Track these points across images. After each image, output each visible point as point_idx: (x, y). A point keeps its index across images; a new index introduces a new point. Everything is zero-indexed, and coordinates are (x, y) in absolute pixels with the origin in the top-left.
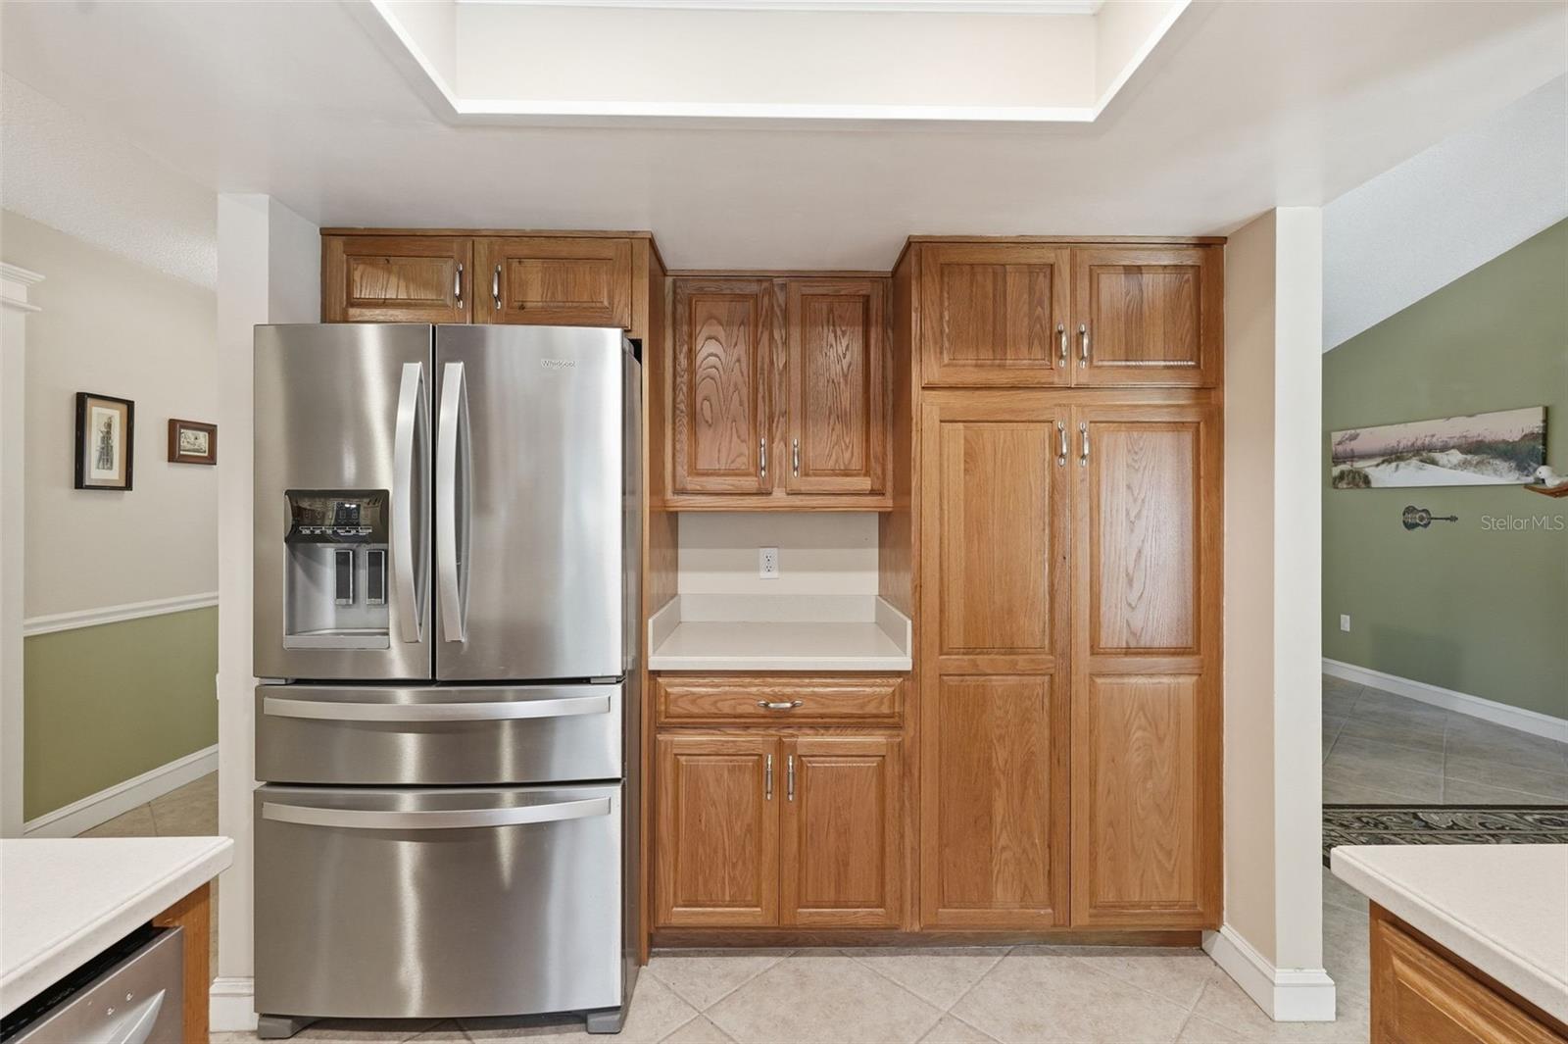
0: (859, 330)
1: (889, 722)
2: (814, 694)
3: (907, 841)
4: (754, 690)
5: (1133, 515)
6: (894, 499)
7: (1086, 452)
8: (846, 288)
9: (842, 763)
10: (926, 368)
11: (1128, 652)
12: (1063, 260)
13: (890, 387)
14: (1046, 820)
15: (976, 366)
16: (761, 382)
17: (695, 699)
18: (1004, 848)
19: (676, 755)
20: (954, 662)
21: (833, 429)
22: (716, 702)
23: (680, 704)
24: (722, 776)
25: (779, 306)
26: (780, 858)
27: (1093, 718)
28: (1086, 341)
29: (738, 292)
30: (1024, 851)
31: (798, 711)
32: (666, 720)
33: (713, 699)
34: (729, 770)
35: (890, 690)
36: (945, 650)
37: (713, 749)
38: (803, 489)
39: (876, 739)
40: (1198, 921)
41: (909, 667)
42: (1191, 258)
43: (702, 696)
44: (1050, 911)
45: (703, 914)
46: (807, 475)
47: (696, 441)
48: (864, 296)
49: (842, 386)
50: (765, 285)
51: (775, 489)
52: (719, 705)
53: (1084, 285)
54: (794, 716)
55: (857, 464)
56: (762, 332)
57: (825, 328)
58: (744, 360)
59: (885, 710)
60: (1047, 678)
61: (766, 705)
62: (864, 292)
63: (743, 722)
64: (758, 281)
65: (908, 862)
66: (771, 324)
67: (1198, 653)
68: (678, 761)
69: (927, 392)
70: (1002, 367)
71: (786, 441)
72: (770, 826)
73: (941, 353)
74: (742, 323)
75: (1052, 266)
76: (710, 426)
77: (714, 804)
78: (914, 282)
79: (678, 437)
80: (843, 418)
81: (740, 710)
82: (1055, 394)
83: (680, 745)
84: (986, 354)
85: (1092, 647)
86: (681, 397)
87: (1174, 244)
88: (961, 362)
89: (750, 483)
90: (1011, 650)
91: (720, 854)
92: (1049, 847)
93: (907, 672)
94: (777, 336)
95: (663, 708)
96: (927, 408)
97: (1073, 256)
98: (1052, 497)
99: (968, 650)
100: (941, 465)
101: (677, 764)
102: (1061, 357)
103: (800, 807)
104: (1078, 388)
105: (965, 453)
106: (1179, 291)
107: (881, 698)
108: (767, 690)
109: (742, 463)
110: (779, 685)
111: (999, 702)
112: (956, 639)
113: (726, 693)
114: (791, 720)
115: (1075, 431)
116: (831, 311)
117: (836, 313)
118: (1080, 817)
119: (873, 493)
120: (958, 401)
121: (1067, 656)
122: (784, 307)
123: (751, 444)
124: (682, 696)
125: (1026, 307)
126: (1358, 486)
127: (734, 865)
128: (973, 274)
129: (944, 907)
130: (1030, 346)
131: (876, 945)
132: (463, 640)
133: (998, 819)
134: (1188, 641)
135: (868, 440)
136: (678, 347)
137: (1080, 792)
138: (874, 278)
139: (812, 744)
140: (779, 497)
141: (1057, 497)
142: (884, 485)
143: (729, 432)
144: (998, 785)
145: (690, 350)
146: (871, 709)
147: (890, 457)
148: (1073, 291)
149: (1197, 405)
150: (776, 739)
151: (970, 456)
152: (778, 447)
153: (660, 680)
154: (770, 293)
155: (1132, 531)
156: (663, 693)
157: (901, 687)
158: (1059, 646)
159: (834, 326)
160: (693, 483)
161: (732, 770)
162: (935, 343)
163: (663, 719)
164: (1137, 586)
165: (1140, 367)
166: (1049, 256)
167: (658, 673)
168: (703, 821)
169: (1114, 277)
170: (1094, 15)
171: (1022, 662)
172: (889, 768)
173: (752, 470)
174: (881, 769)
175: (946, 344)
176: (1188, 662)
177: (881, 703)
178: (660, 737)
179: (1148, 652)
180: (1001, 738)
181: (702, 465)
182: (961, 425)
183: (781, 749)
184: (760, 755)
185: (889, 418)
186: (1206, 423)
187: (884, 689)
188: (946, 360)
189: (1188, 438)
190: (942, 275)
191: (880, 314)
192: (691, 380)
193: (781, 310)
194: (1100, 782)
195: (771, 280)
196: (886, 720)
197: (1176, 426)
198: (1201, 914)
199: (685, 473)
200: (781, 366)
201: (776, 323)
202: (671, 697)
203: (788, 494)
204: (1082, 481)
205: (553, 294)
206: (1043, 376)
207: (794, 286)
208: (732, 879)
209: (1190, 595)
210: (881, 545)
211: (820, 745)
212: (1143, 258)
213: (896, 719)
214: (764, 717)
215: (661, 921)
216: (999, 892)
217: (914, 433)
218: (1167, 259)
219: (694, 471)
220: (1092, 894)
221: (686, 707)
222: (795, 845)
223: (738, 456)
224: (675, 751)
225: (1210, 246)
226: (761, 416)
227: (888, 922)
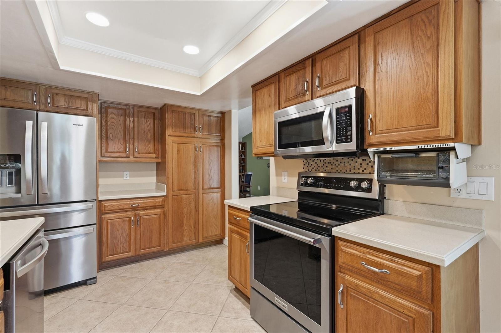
0: (152, 120)
1: (161, 207)
2: (144, 202)
3: (165, 232)
4: (129, 202)
5: (210, 162)
6: (161, 159)
7: (201, 150)
8: (149, 110)
9: (150, 217)
10: (169, 132)
11: (209, 189)
12: (197, 112)
13: (160, 134)
14: (194, 223)
15: (180, 132)
16: (127, 130)
17: (112, 206)
18: (186, 230)
19: (107, 220)
20: (176, 193)
21: (146, 143)
22: (118, 206)
23: (108, 207)
24: (120, 223)
25: (131, 112)
26: (135, 239)
27: (203, 201)
28: (201, 128)
29: (120, 107)
30: (190, 229)
31: (139, 206)
32: (105, 212)
33: (118, 205)
34: (122, 222)
35: (162, 200)
36: (174, 190)
37: (118, 217)
38: (138, 156)
39: (158, 211)
40: (221, 237)
41: (166, 195)
42: (220, 115)
43: (115, 205)
44: (195, 240)
45: (115, 257)
46: (139, 153)
47: (108, 144)
48: (153, 113)
49: (148, 132)
50: (128, 107)
51: (131, 157)
52: (119, 207)
53: (201, 118)
54: (139, 207)
55: (152, 151)
56: (127, 119)
57: (144, 119)
58: (122, 124)
59: (160, 204)
60: (194, 195)
61: (132, 206)
62: (154, 112)
63: (126, 210)
64: (126, 105)
65: (166, 236)
66: (129, 117)
67: (221, 188)
68: (108, 221)
69: (169, 137)
70: (185, 133)
71: (133, 145)
72: (133, 233)
73: (172, 128)
74: (121, 115)
75: (195, 113)
76: (112, 140)
77: (118, 230)
78: (166, 113)
79: (102, 143)
80: (148, 140)
81: (125, 207)
82: (196, 139)
83: (108, 217)
84: (182, 130)
85: (202, 188)
86: (103, 132)
87: (217, 112)
88: (176, 131)
89: (124, 155)
90: (187, 190)
91: (120, 242)
92: (195, 228)
93: (165, 196)
94: (131, 119)
95: (103, 209)
96: (169, 140)
97: (199, 112)
98: (195, 159)
99: (179, 190)
100: (172, 152)
101: (107, 223)
102: (197, 132)
103: (140, 228)
104: (199, 138)
105: (178, 150)
106: (218, 121)
107: (159, 202)
108: (132, 202)
109: (121, 150)
110: (135, 201)
111: (185, 200)
112: (176, 188)
113: (121, 204)
114: (138, 208)
115: (199, 147)
116: (145, 115)
117: (147, 116)
118: (200, 221)
119: (156, 158)
120: (176, 139)
121: (198, 190)
122: (133, 113)
123: (124, 145)
124: (109, 206)
125: (190, 121)
126: (261, 159)
127: (123, 244)
128: (179, 113)
129: (174, 244)
130: (191, 129)
131: (158, 257)
132: (48, 193)
133: (185, 224)
134: (219, 186)
135: (155, 146)
136: (102, 120)
137: (200, 216)
138: (156, 109)
139: (143, 213)
140: (132, 158)
141: (196, 159)
142: (159, 156)
143: (117, 143)
144: (185, 217)
145: (106, 121)
146: (157, 204)
147: (160, 150)
148: (199, 119)
149: (221, 142)
150: (134, 213)
151: (179, 151)
152: (131, 146)
153: (102, 202)
154: (129, 109)
155: (210, 166)
156: (103, 205)
157: (164, 199)
158: (196, 188)
159: (146, 118)
160: (107, 154)
161: (123, 222)
162: (171, 127)
163: (103, 212)
164: (211, 176)
165: (211, 135)
166: (194, 112)
167: (102, 201)
168: (115, 235)
169: (206, 117)
170: (200, 77)
171: (189, 192)
172: (161, 216)
173: (124, 152)
174: (160, 217)
175: (174, 127)
176: (220, 190)
177: (159, 203)
178: (103, 216)
179: (213, 188)
180: (185, 207)
181: (109, 150)
182: (176, 144)
183: (135, 215)
184: (130, 217)
185: (160, 141)
186: (223, 146)
187: (160, 200)
188: (173, 130)
189: (219, 148)
190: (172, 112)
191: (157, 117)
192: (106, 128)
193: (132, 113)
194: (204, 214)
195: (129, 106)
196: (161, 206)
197: (217, 146)
198: (222, 236)
199: (105, 152)
200: (132, 127)
201: (130, 116)
202: (106, 206)
203: (134, 158)
204: (201, 156)
205: (68, 104)
206: (193, 135)
207: (136, 109)
208: (123, 247)
209: (220, 178)
210: (157, 170)
211: (145, 213)
212: (212, 114)
213: (163, 206)
214: (131, 208)
215: (103, 260)
216: (185, 239)
217: (166, 145)
218: (215, 115)
219: (107, 151)
220: (203, 235)
221: (110, 208)
222: (139, 236)
223: (120, 148)
224: (107, 219)
225: (223, 113)
226: (127, 139)
227: (161, 249)
